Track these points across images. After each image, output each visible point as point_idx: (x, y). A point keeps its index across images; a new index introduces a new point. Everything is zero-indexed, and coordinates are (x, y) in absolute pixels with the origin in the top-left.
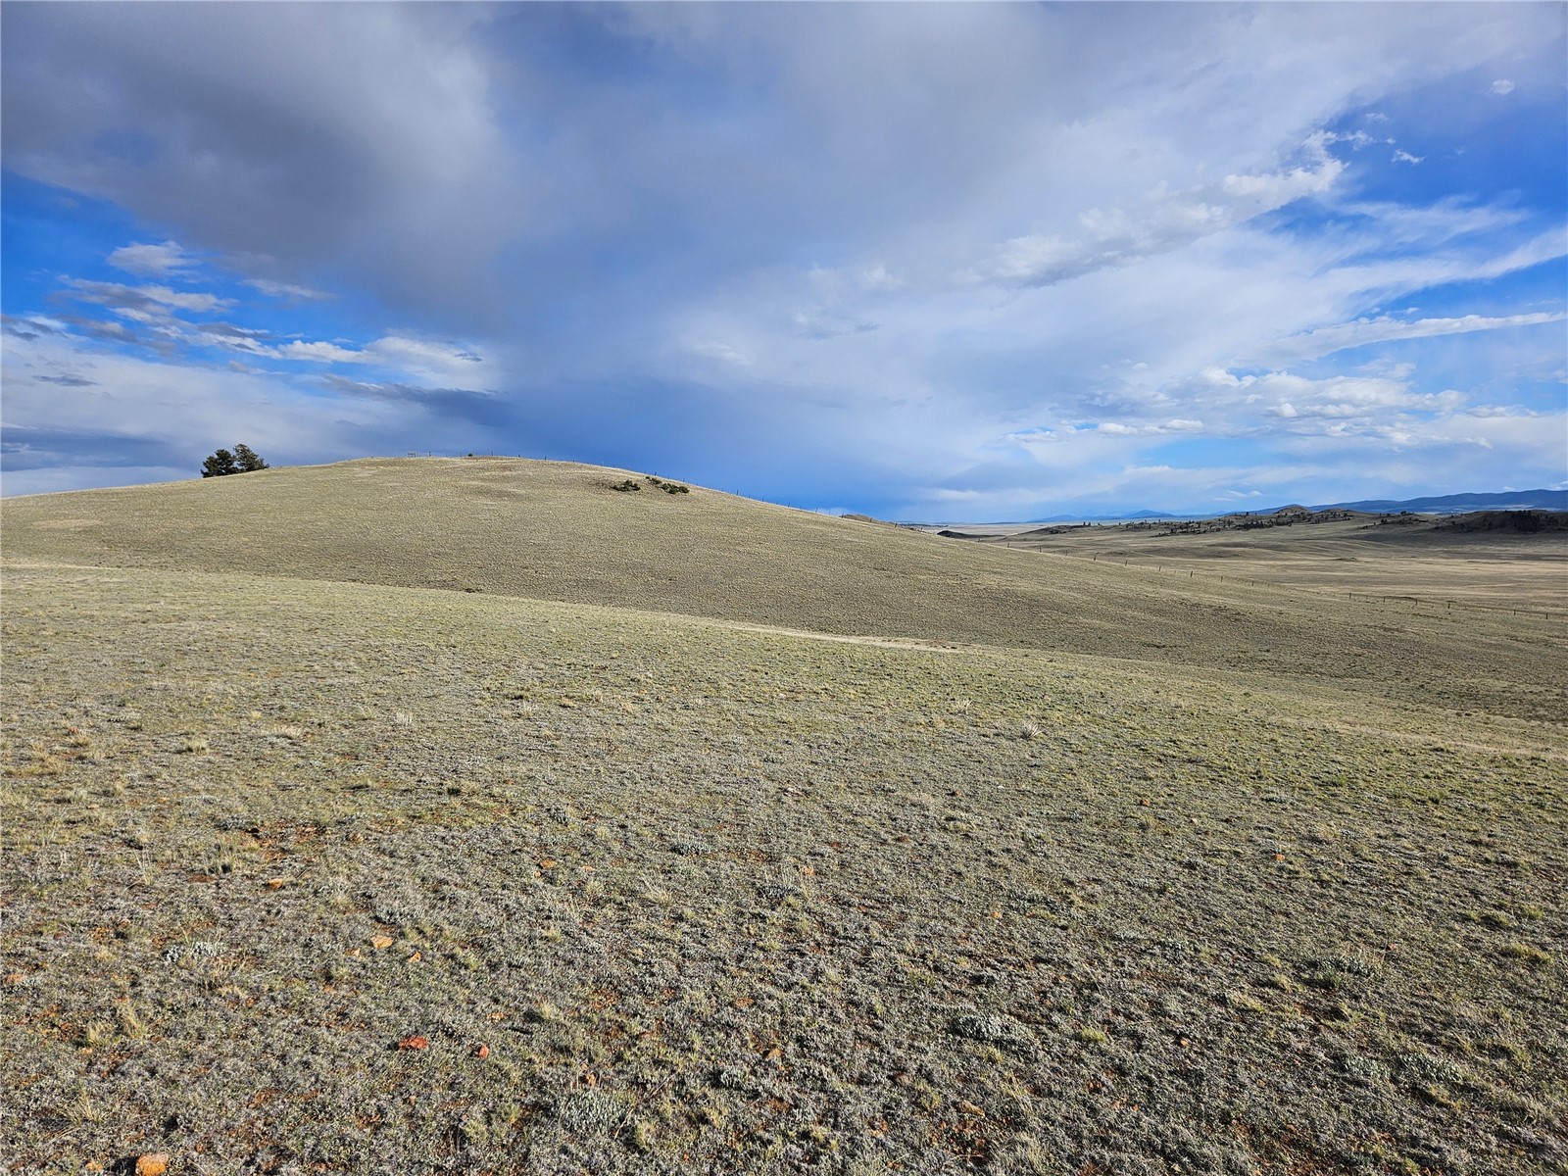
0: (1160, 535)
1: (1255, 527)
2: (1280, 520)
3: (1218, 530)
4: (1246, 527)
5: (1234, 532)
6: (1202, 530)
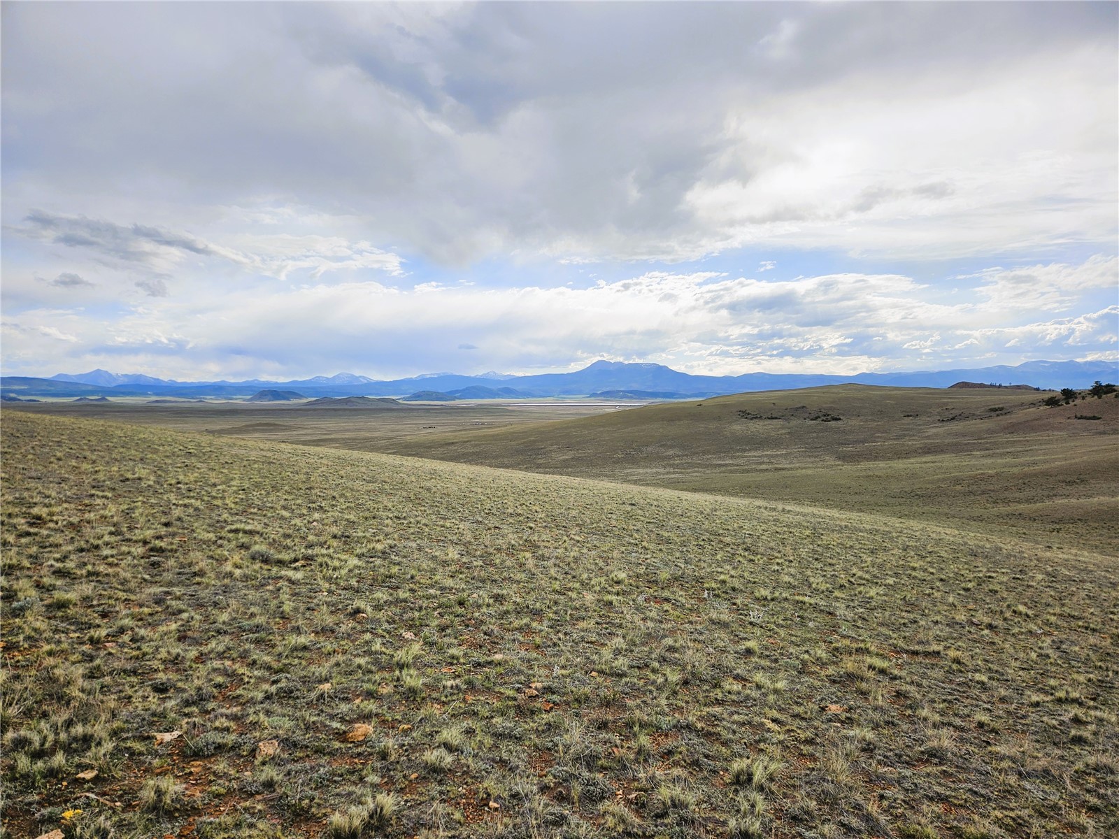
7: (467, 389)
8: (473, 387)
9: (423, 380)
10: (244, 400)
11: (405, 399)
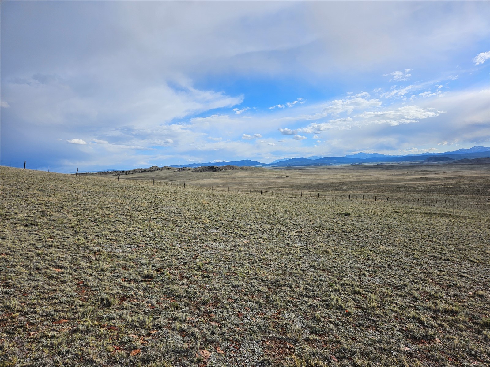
0: (114, 175)
1: (144, 172)
2: (152, 170)
3: (133, 173)
4: (142, 172)
5: (138, 174)
6: (128, 173)
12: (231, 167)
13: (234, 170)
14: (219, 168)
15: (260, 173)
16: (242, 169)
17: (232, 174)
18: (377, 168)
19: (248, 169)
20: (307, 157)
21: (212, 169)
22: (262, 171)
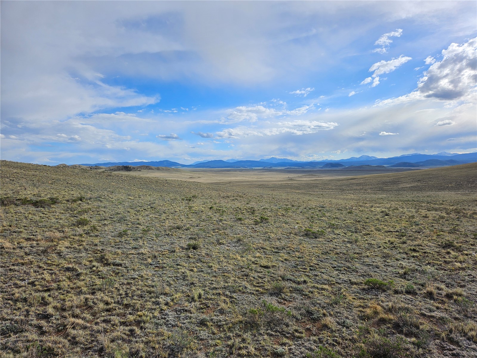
7: (427, 161)
8: (430, 160)
9: (403, 157)
10: (320, 167)
11: (392, 166)
12: (147, 167)
13: (150, 170)
14: (134, 168)
15: (176, 173)
16: (158, 169)
17: (147, 174)
18: (281, 172)
19: (163, 169)
20: (225, 159)
21: (126, 168)
22: (178, 172)
